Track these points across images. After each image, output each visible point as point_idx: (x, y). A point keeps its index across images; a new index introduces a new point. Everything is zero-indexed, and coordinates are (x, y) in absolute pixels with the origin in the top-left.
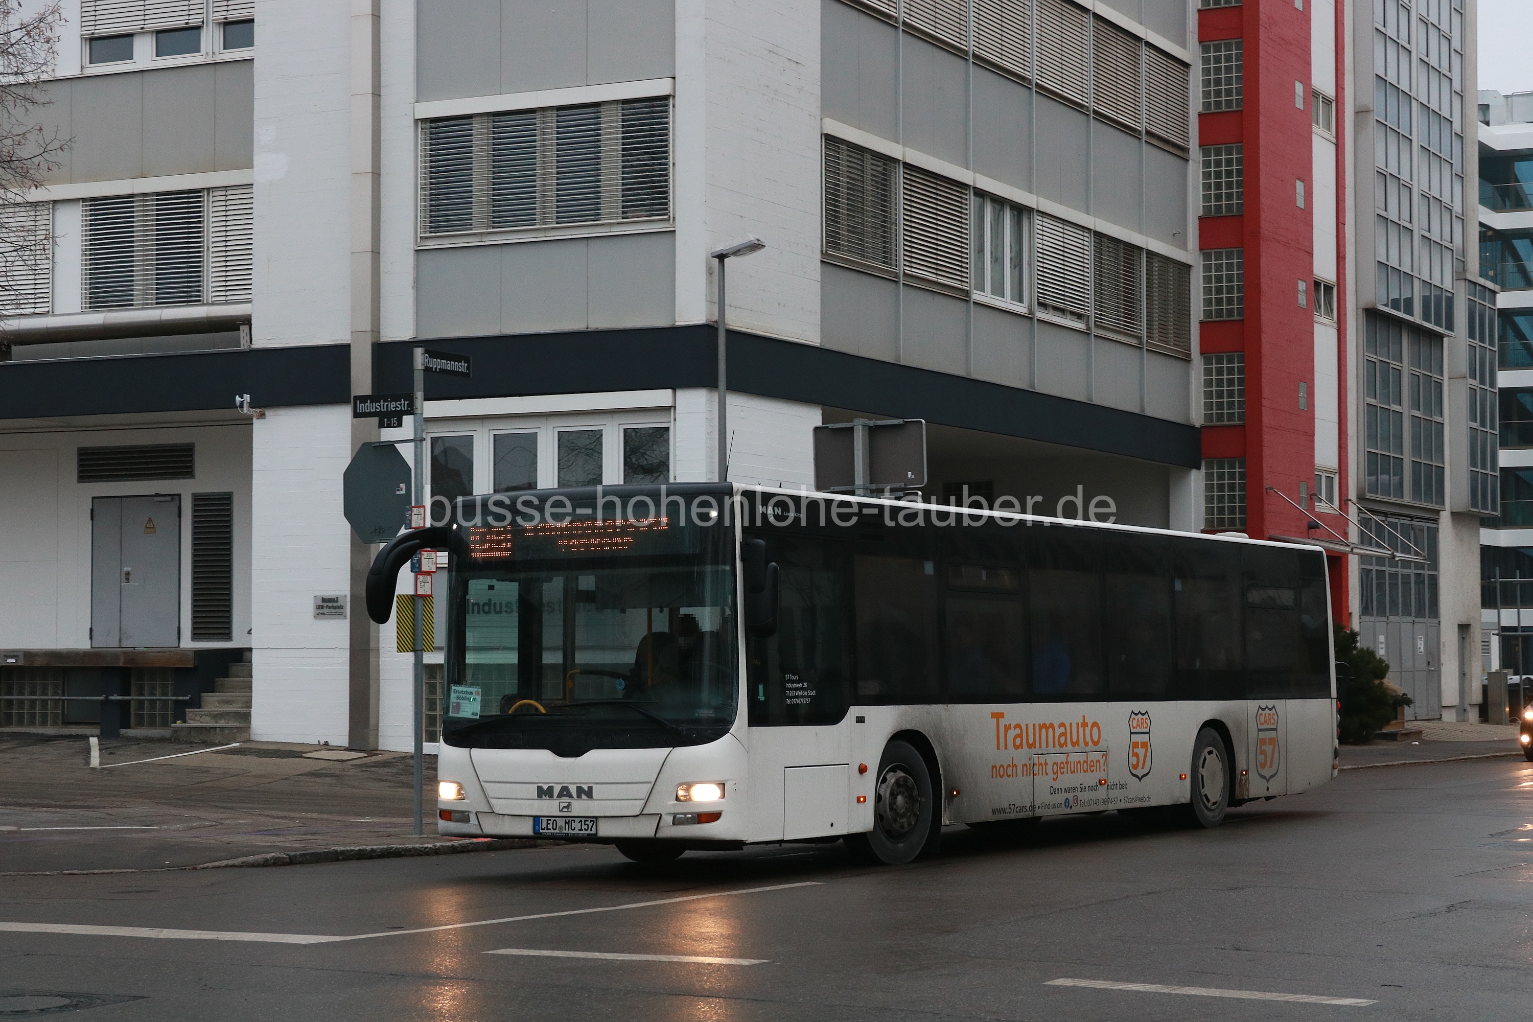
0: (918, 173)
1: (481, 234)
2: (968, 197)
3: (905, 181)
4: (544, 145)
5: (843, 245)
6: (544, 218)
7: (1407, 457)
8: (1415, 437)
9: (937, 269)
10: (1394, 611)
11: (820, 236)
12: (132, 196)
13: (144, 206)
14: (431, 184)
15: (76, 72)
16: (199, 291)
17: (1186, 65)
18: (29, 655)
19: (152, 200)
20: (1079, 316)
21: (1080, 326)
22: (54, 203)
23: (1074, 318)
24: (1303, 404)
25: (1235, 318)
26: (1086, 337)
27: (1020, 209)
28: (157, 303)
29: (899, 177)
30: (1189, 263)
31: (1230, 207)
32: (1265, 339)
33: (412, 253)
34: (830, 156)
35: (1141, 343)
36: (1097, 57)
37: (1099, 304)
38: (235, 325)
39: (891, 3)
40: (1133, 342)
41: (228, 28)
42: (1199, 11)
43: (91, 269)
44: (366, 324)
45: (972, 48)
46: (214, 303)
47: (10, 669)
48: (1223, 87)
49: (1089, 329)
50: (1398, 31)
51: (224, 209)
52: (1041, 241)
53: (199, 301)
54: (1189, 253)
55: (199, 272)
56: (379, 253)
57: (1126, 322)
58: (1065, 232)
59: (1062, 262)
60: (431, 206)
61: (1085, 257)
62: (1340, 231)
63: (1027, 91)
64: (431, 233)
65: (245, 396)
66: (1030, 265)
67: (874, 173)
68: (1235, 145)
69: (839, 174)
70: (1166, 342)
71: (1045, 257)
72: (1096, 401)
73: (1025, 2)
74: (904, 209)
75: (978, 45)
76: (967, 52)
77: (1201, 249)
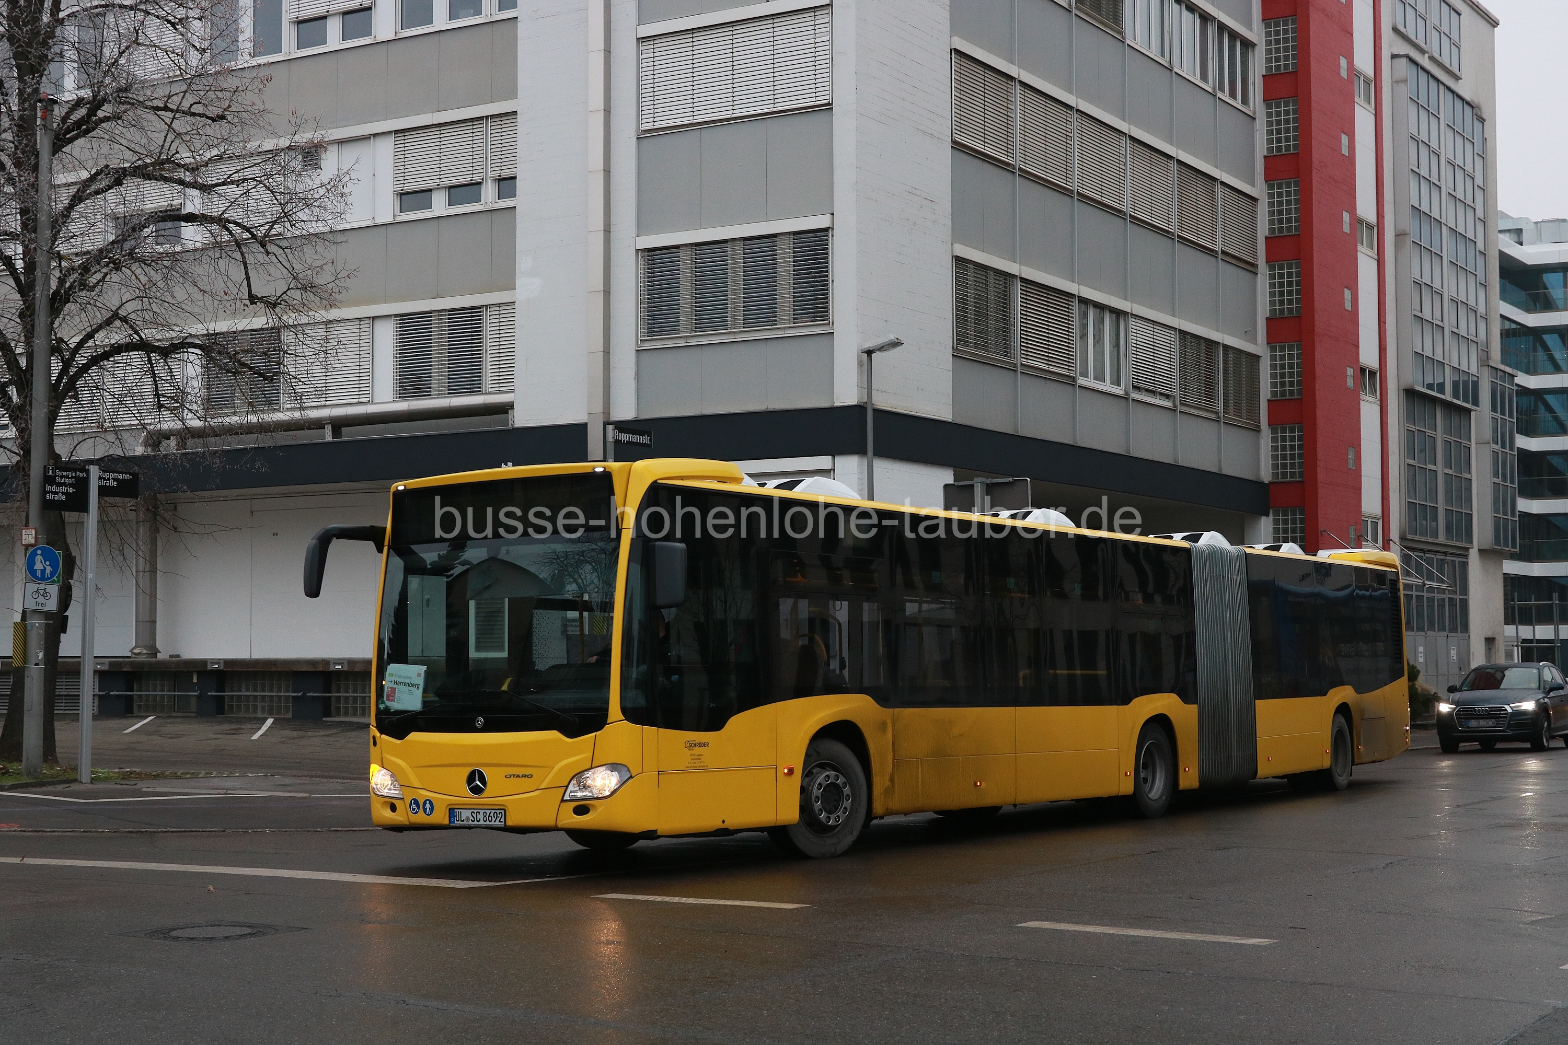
0: (1032, 285)
1: (687, 336)
2: (1073, 304)
3: (1021, 292)
4: (734, 268)
5: (971, 343)
6: (733, 324)
7: (1441, 506)
8: (1448, 491)
9: (1048, 360)
10: (1431, 627)
11: (951, 336)
12: (430, 312)
13: (439, 319)
14: (649, 299)
15: (389, 219)
16: (480, 384)
17: (1255, 200)
18: (351, 662)
19: (445, 315)
20: (1167, 397)
21: (1167, 404)
22: (374, 318)
23: (1162, 397)
24: (1351, 465)
25: (1296, 397)
26: (1173, 412)
27: (1118, 314)
28: (449, 394)
29: (1017, 288)
30: (1259, 354)
31: (1290, 310)
32: (1319, 414)
33: (634, 352)
34: (959, 273)
35: (1219, 417)
36: (1180, 194)
37: (1184, 387)
38: (505, 409)
39: (1009, 154)
40: (1213, 416)
41: (501, 183)
42: (1265, 157)
43: (400, 368)
44: (599, 408)
45: (1076, 188)
46: (490, 393)
47: (338, 672)
48: (1285, 216)
49: (1175, 406)
50: (1430, 171)
51: (498, 320)
52: (1134, 338)
53: (480, 391)
54: (1258, 346)
55: (480, 369)
56: (609, 352)
57: (1205, 400)
58: (1155, 331)
59: (1152, 354)
60: (648, 316)
61: (1172, 350)
62: (1382, 329)
63: (1122, 221)
64: (647, 336)
65: (509, 463)
66: (1126, 356)
67: (996, 286)
68: (1294, 262)
69: (967, 287)
70: (1240, 417)
71: (1138, 350)
72: (1181, 463)
73: (1120, 152)
74: (1021, 313)
75: (1080, 185)
76: (1071, 190)
77: (1268, 344)
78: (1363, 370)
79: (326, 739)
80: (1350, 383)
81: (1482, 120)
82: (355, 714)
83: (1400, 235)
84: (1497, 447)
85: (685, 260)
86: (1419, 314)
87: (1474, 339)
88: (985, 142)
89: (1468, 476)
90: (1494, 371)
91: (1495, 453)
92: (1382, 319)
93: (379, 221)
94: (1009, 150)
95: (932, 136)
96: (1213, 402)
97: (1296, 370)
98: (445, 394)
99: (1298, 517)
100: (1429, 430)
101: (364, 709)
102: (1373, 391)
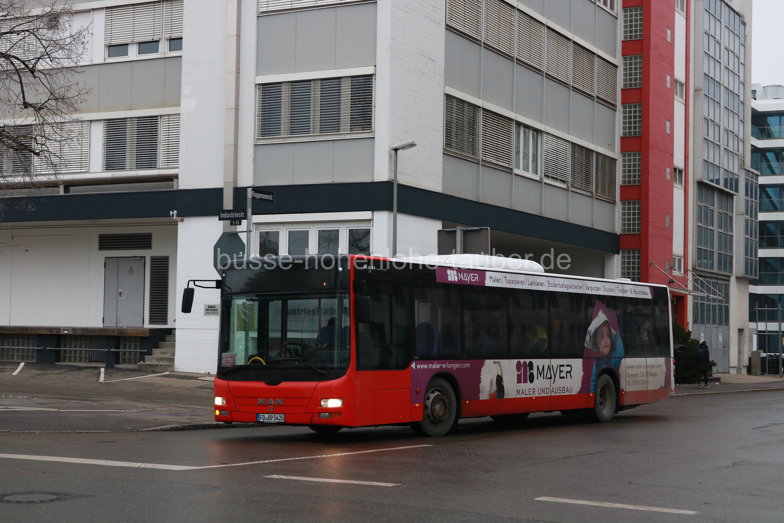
0: (489, 113)
1: (285, 138)
2: (512, 125)
3: (483, 117)
4: (315, 97)
5: (454, 146)
6: (314, 131)
7: (716, 251)
8: (720, 242)
9: (497, 158)
10: (708, 322)
11: (443, 141)
12: (126, 119)
13: (131, 123)
14: (262, 114)
15: (102, 61)
16: (156, 163)
17: (616, 66)
18: (74, 329)
19: (135, 120)
20: (564, 182)
21: (564, 186)
22: (91, 121)
23: (561, 182)
24: (667, 225)
25: (637, 184)
26: (567, 191)
27: (537, 131)
28: (136, 168)
29: (480, 115)
30: (616, 158)
31: (635, 133)
32: (650, 194)
33: (253, 146)
34: (448, 104)
35: (592, 195)
36: (574, 61)
37: (573, 176)
38: (172, 178)
39: (478, 34)
40: (589, 194)
41: (171, 41)
42: (622, 41)
43: (106, 152)
44: (231, 179)
45: (516, 56)
46: (162, 169)
47: (66, 335)
48: (633, 77)
49: (568, 187)
50: (715, 53)
51: (167, 125)
52: (546, 146)
53: (156, 167)
54: (616, 154)
55: (156, 154)
56: (237, 146)
57: (585, 185)
58: (558, 142)
59: (556, 156)
60: (262, 124)
61: (567, 154)
62: (687, 145)
63: (541, 76)
64: (261, 137)
65: (174, 211)
66: (541, 157)
67: (469, 112)
68: (638, 104)
69: (452, 113)
70: (604, 195)
71: (548, 153)
72: (571, 221)
73: (541, 35)
74: (483, 129)
75: (518, 54)
76: (513, 57)
77: (621, 152)
78: (675, 169)
79: (59, 375)
80: (668, 177)
81: (745, 24)
82: (75, 361)
83: (697, 90)
84: (748, 217)
85: (285, 92)
86: (707, 137)
87: (737, 153)
88: (464, 26)
89: (731, 234)
90: (747, 172)
91: (747, 220)
92: (687, 140)
93: (95, 62)
94: (478, 32)
95: (434, 21)
96: (589, 186)
97: (637, 168)
98: (134, 168)
99: (636, 255)
100: (710, 205)
101: (81, 358)
102: (681, 182)
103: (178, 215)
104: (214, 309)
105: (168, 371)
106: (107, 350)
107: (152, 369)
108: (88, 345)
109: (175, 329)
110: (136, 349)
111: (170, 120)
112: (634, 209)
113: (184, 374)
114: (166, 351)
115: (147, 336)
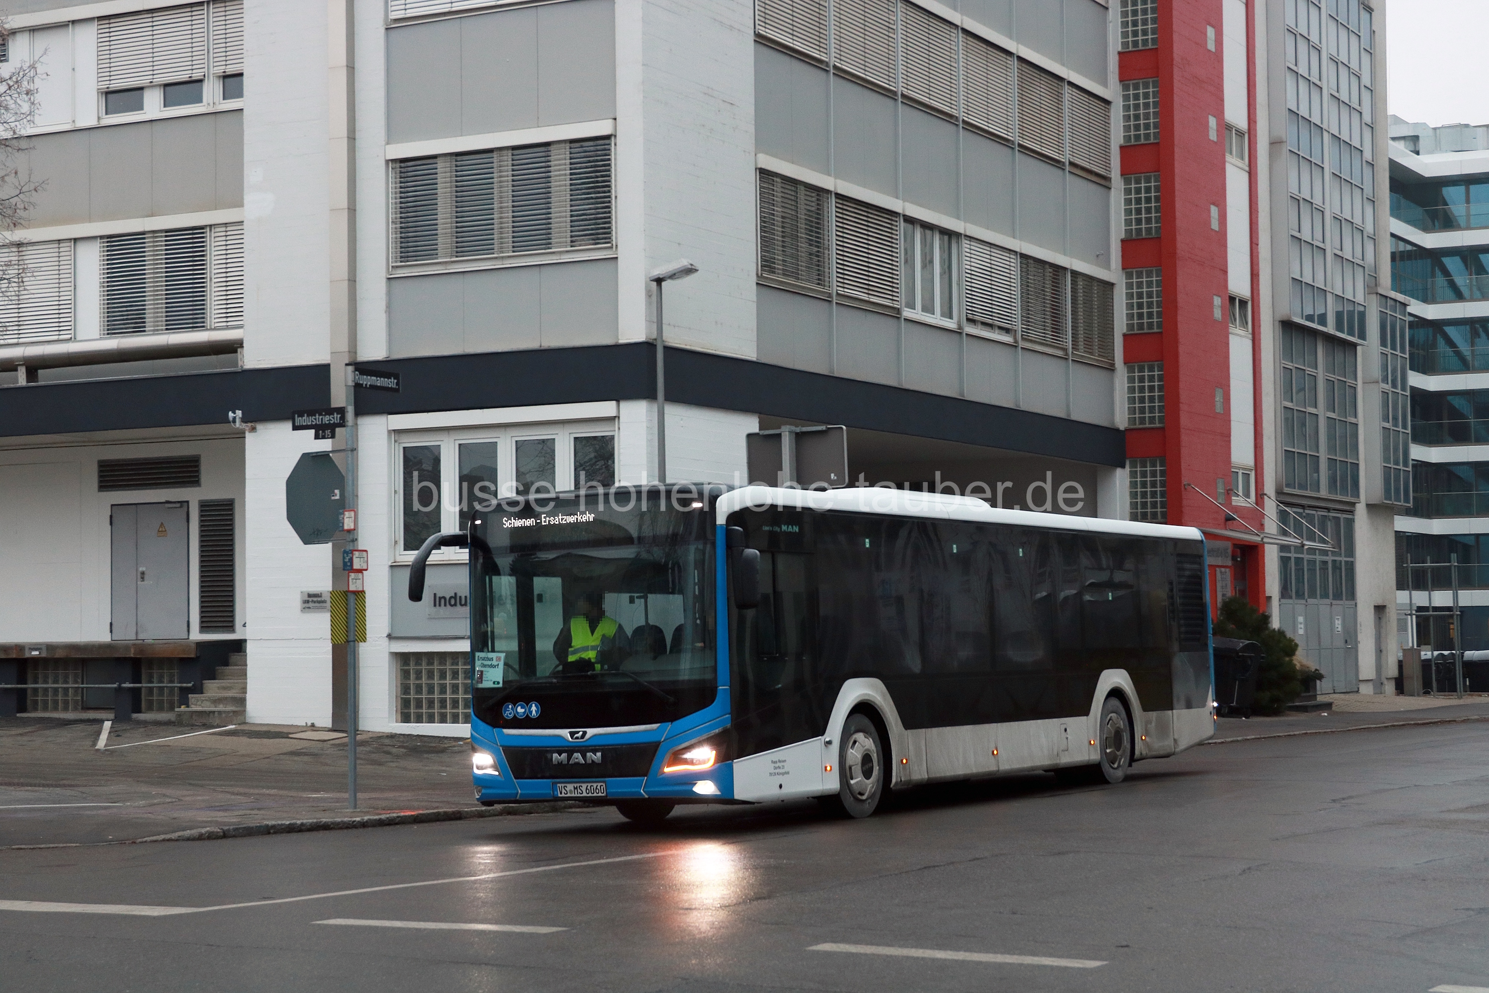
0: (850, 202)
1: (446, 263)
2: (898, 224)
3: (837, 210)
4: (501, 182)
5: (778, 269)
6: (502, 248)
7: (1323, 455)
8: (1331, 437)
9: (869, 289)
10: (1313, 595)
11: (755, 261)
12: (144, 234)
13: (151, 242)
14: (401, 218)
15: (92, 122)
16: (203, 318)
17: (1107, 102)
18: (51, 647)
19: (161, 237)
20: (1007, 331)
21: (1007, 339)
22: (76, 240)
23: (1003, 332)
24: (1219, 408)
25: (1155, 330)
26: (1014, 349)
27: (949, 235)
28: (167, 329)
29: (832, 207)
30: (1112, 281)
31: (1149, 230)
32: (1182, 349)
33: (384, 280)
34: (764, 188)
35: (1067, 354)
36: (1022, 95)
37: (1026, 319)
38: (233, 347)
39: (821, 49)
40: (1060, 353)
41: (226, 80)
42: (1119, 53)
43: (108, 299)
44: (344, 347)
45: (900, 88)
46: (215, 329)
47: (35, 659)
48: (1142, 122)
49: (1016, 342)
50: (1309, 69)
51: (224, 243)
52: (969, 263)
53: (203, 327)
54: (1112, 272)
55: (203, 300)
56: (355, 281)
57: (1052, 335)
58: (993, 254)
59: (989, 282)
60: (401, 238)
61: (1012, 276)
62: (1254, 251)
63: (954, 127)
64: (401, 262)
65: (237, 411)
66: (959, 284)
67: (808, 203)
68: (1152, 174)
69: (773, 205)
70: (1091, 353)
71: (973, 277)
72: (1024, 407)
73: (952, 47)
74: (837, 235)
75: (905, 86)
76: (896, 92)
77: (1123, 269)
78: (1232, 299)
80: (1218, 314)
81: (1369, 10)
82: (55, 709)
83: (1275, 144)
84: (1387, 387)
85: (444, 173)
86: (1297, 234)
87: (1361, 263)
88: (793, 35)
89: (1353, 420)
90: (1383, 300)
91: (1385, 393)
92: (1254, 240)
93: (81, 125)
94: (820, 44)
95: (731, 28)
96: (1060, 337)
97: (1155, 299)
98: (162, 330)
99: (1158, 468)
100: (1308, 367)
101: (66, 703)
102: (1244, 323)
103: (244, 420)
104: (319, 599)
105: (235, 722)
106: (115, 686)
107: (203, 720)
108: (80, 677)
109: (245, 641)
110: (171, 681)
111: (229, 233)
112: (1151, 379)
113: (265, 729)
114: (228, 685)
115: (193, 656)
